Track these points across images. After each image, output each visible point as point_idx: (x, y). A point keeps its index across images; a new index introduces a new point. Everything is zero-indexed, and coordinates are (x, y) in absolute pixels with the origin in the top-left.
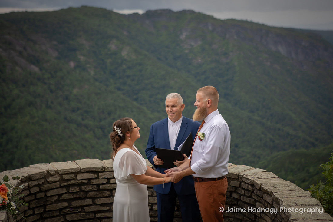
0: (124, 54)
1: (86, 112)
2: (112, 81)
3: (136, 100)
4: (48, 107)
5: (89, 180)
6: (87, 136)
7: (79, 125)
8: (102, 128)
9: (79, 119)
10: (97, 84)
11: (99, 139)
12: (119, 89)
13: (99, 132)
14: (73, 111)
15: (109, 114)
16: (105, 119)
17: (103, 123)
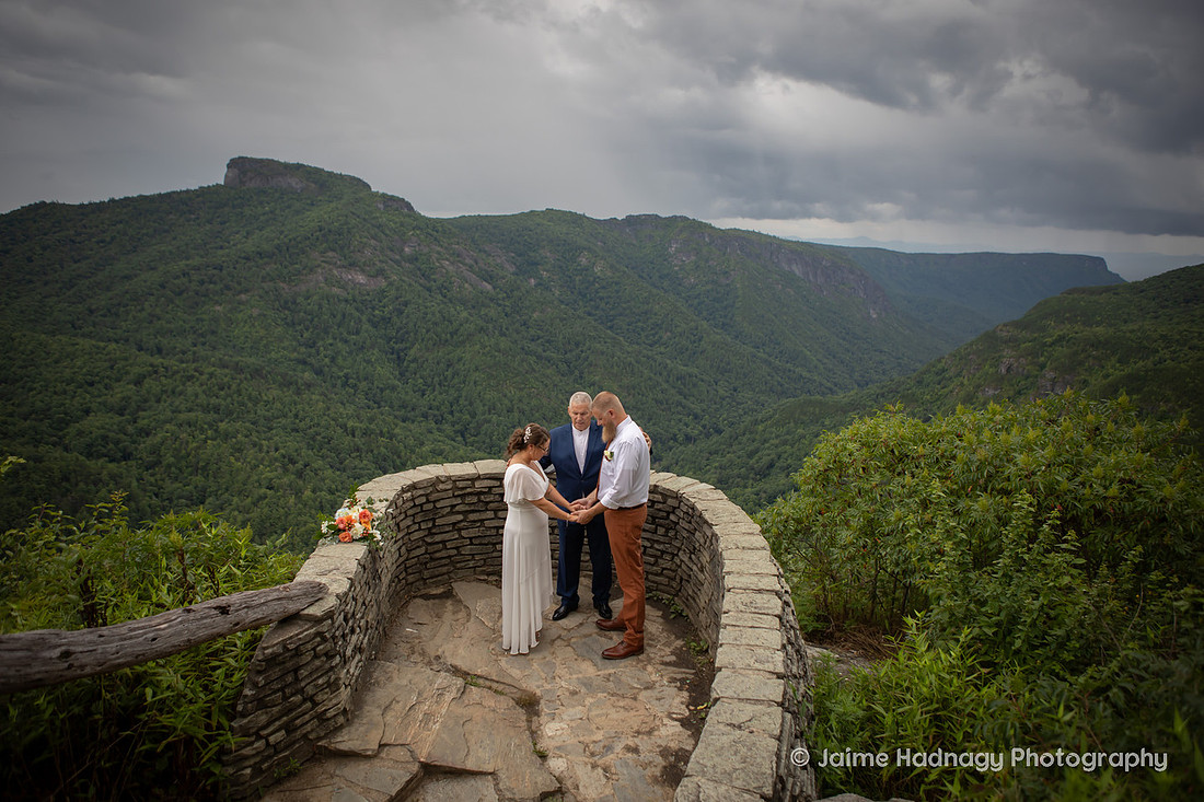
0: (597, 269)
1: (548, 341)
2: (581, 303)
3: (611, 328)
4: (503, 334)
5: (490, 488)
6: (548, 371)
7: (539, 357)
8: (568, 363)
9: (540, 350)
10: (563, 306)
11: (562, 375)
12: (590, 314)
13: (564, 367)
14: (533, 340)
15: (577, 345)
16: (571, 351)
17: (568, 355)
